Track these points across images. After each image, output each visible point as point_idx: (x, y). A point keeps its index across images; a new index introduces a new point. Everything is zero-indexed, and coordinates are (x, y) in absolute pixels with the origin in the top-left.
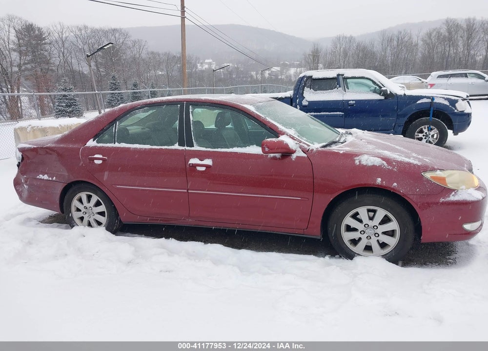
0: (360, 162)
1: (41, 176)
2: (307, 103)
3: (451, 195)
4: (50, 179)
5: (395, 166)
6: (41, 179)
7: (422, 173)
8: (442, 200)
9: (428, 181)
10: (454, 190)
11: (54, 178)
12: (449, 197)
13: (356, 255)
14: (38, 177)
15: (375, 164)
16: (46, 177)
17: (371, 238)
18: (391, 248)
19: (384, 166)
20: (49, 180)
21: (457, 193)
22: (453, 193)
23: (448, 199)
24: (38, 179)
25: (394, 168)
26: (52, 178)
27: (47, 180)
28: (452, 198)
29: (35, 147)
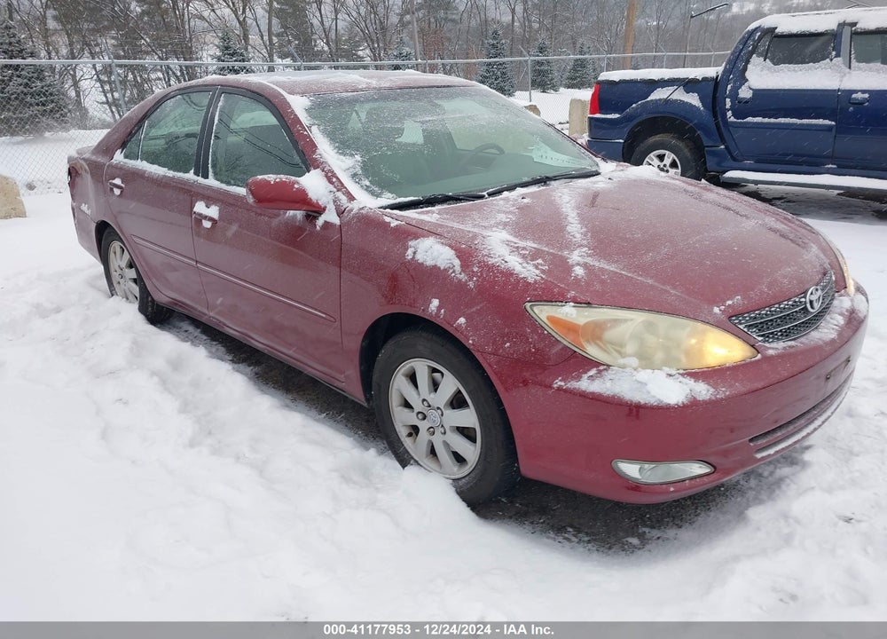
0: (415, 253)
2: (749, 94)
3: (585, 376)
5: (474, 274)
7: (528, 305)
8: (558, 383)
9: (536, 326)
10: (596, 364)
12: (579, 378)
13: (412, 462)
15: (439, 264)
17: (434, 433)
18: (468, 467)
19: (454, 272)
21: (605, 373)
22: (593, 372)
23: (573, 385)
25: (471, 279)
28: (586, 384)
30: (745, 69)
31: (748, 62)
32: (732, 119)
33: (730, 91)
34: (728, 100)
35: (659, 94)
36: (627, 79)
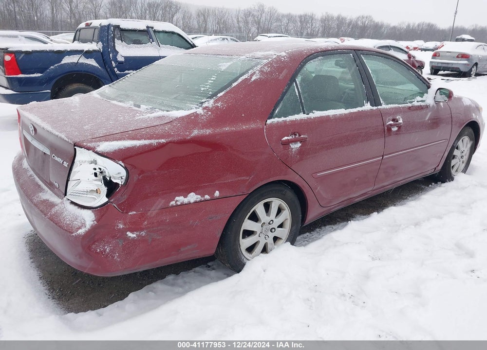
1: (180, 199)
2: (122, 59)
4: (207, 197)
6: (182, 205)
11: (217, 194)
14: (173, 203)
16: (193, 197)
20: (206, 200)
24: (173, 206)
26: (211, 194)
27: (201, 201)
29: (163, 141)
30: (114, 46)
31: (114, 43)
32: (118, 72)
33: (112, 57)
34: (113, 62)
35: (67, 60)
36: (38, 50)
